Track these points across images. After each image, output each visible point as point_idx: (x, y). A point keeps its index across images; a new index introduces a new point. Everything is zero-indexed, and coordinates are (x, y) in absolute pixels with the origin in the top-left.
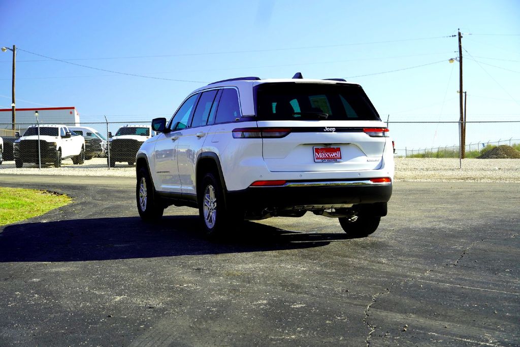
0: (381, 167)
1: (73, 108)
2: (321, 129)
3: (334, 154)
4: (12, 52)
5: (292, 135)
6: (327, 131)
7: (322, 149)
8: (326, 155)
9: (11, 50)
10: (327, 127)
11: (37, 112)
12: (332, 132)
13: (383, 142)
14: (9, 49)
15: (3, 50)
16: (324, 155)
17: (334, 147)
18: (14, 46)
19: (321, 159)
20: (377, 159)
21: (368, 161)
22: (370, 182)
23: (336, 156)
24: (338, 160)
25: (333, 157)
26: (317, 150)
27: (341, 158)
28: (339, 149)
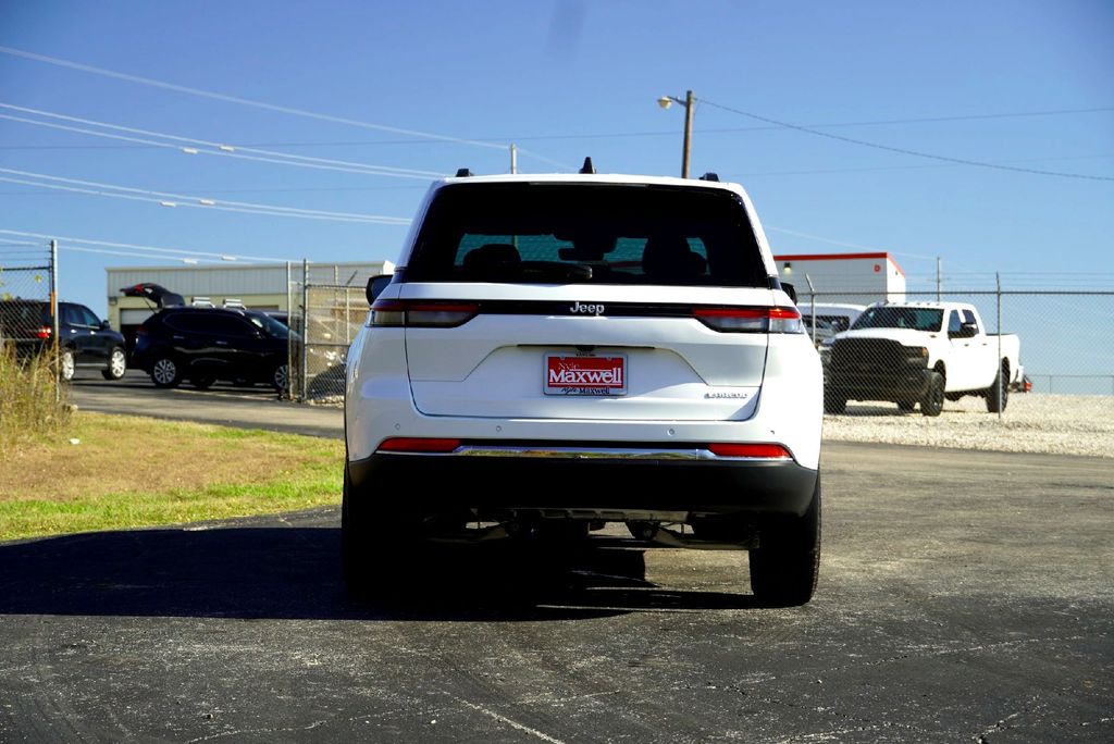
0: (751, 411)
1: (884, 255)
2: (563, 308)
3: (604, 375)
4: (684, 109)
5: (482, 321)
6: (579, 314)
7: (568, 361)
8: (581, 377)
9: (681, 103)
10: (581, 303)
11: (787, 265)
12: (594, 314)
13: (762, 347)
14: (677, 100)
15: (662, 103)
16: (573, 376)
17: (607, 356)
18: (689, 93)
19: (565, 386)
20: (741, 391)
21: (707, 396)
22: (709, 455)
23: (608, 379)
24: (612, 391)
25: (601, 381)
26: (554, 364)
27: (621, 387)
28: (618, 363)
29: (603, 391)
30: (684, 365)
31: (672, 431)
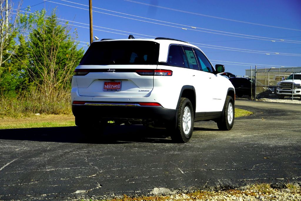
2: (106, 70)
5: (90, 74)
6: (110, 72)
7: (109, 83)
8: (111, 87)
10: (110, 69)
12: (113, 72)
13: (152, 79)
16: (109, 86)
17: (117, 81)
20: (148, 90)
21: (139, 91)
22: (139, 105)
23: (117, 87)
24: (117, 90)
25: (115, 88)
26: (106, 84)
27: (119, 89)
28: (119, 83)
29: (116, 90)
30: (134, 84)
31: (129, 99)
